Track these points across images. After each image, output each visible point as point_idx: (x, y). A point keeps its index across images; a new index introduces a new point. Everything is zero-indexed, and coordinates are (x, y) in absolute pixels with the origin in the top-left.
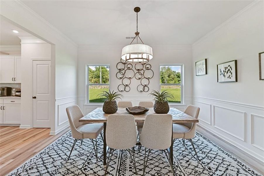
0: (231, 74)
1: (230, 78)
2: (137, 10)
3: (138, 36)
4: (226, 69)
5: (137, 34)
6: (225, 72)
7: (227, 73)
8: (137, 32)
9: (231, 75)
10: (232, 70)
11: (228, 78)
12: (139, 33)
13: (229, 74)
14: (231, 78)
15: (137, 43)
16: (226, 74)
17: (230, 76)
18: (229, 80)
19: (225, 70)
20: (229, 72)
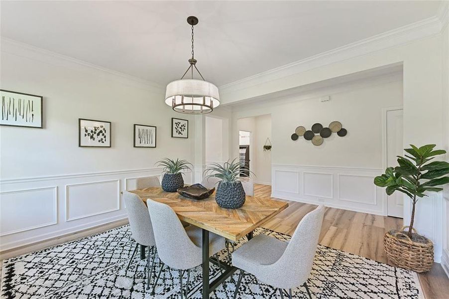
0: (105, 137)
1: (103, 142)
2: (193, 21)
3: (193, 66)
4: (96, 130)
5: (193, 62)
6: (95, 133)
7: (98, 135)
8: (193, 59)
9: (104, 139)
10: (105, 132)
11: (99, 141)
12: (195, 61)
13: (101, 136)
14: (105, 142)
15: (192, 79)
16: (95, 136)
17: (102, 139)
18: (101, 144)
19: (94, 131)
20: (101, 134)
